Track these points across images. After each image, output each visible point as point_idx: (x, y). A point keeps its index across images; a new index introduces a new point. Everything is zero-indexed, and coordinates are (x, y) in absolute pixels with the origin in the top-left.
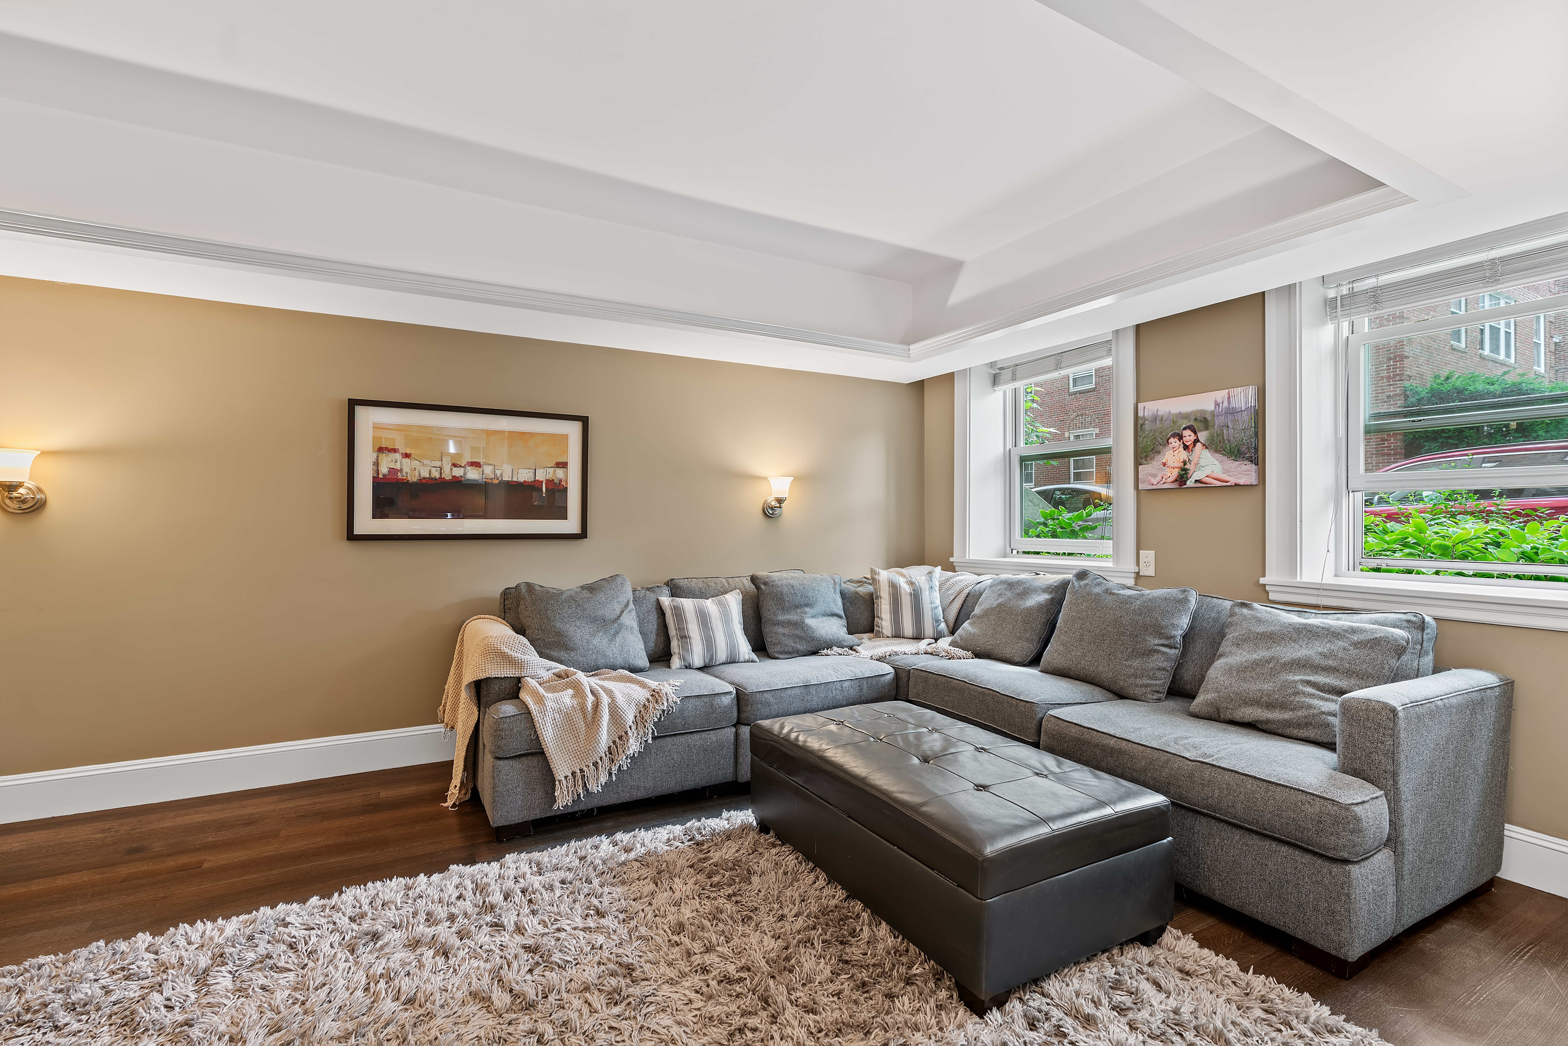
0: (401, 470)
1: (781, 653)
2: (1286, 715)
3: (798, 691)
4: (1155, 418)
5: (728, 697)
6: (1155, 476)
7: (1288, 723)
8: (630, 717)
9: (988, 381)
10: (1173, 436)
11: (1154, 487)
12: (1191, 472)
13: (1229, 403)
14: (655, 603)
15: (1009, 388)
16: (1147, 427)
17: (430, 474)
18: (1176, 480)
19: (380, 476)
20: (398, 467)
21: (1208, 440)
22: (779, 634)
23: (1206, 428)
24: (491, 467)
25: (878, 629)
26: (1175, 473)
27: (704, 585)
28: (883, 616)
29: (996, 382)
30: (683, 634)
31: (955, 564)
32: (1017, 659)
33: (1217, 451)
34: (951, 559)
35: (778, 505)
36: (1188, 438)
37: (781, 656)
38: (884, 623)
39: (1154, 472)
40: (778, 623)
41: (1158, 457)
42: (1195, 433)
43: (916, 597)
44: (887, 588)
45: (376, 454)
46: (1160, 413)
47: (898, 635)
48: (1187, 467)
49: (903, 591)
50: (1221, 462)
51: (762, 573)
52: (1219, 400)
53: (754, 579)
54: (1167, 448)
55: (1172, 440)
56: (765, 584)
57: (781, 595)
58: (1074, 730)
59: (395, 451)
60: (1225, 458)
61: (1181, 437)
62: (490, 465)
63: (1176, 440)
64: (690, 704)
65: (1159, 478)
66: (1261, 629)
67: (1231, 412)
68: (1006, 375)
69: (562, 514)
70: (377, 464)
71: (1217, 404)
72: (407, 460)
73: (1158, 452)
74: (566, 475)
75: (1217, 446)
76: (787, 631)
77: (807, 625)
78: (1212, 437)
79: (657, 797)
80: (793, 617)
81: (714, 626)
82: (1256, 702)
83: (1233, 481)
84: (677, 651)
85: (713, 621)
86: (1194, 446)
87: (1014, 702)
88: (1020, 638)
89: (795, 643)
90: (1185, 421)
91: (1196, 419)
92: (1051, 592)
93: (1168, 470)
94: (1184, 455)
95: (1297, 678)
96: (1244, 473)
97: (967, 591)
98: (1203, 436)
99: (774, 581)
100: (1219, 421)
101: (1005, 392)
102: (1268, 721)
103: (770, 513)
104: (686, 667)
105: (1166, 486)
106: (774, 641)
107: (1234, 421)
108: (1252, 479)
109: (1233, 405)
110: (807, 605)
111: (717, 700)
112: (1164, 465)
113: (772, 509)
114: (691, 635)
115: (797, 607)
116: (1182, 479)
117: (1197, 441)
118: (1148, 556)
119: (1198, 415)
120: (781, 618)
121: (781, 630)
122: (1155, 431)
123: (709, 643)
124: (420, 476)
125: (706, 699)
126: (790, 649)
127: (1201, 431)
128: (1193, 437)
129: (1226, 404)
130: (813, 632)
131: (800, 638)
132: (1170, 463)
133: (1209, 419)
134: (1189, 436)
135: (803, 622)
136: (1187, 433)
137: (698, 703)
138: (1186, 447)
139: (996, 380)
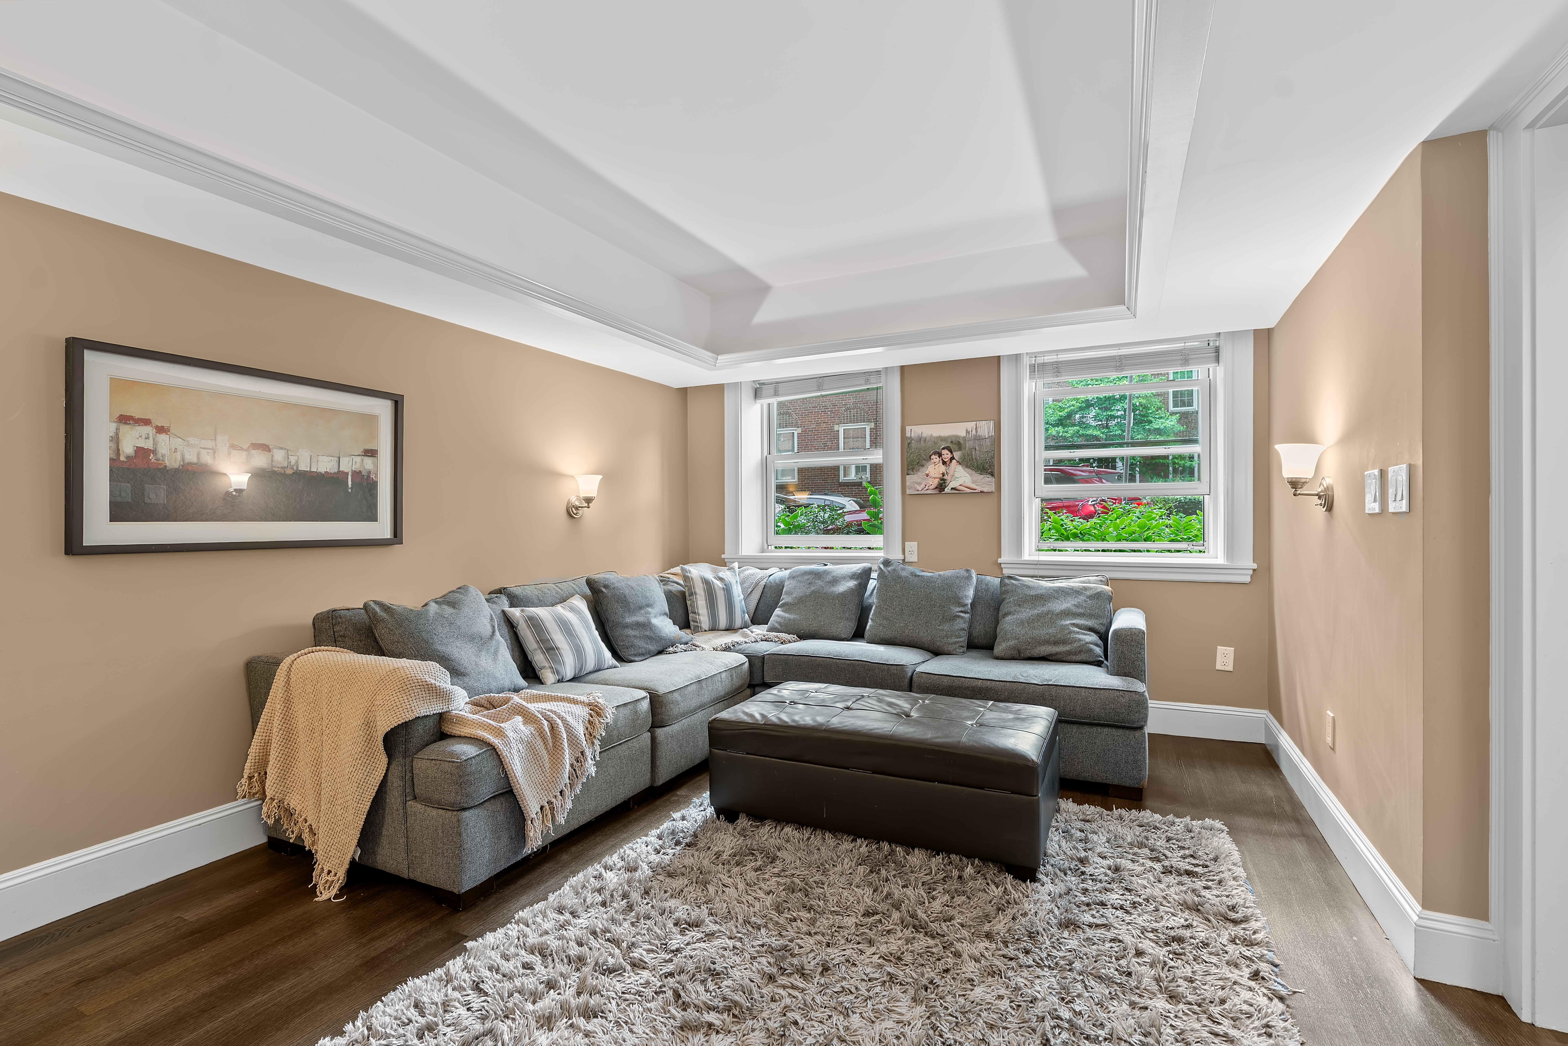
0: (154, 452)
1: (636, 655)
2: (1067, 648)
4: (920, 439)
6: (920, 484)
7: (1070, 653)
9: (752, 394)
10: (935, 453)
11: (919, 493)
12: (948, 482)
13: (976, 431)
14: (502, 614)
15: (765, 402)
16: (914, 444)
17: (198, 458)
18: (936, 488)
19: (122, 458)
20: (149, 445)
21: (961, 458)
23: (960, 449)
24: (283, 452)
25: (696, 624)
26: (936, 482)
27: (539, 592)
28: (700, 612)
29: (757, 396)
30: (549, 646)
31: (726, 560)
32: (843, 636)
33: (967, 467)
34: (723, 556)
35: (586, 505)
36: (946, 456)
37: (636, 659)
38: (701, 618)
39: (919, 481)
40: (627, 626)
41: (922, 469)
42: (951, 453)
43: (728, 590)
44: (701, 585)
45: (113, 426)
46: (924, 435)
47: (714, 629)
48: (946, 477)
49: (716, 586)
50: (971, 475)
51: (598, 575)
52: (970, 429)
53: (590, 583)
54: (930, 463)
55: (933, 457)
56: (606, 587)
57: (625, 597)
58: (945, 680)
59: (146, 422)
60: (974, 472)
61: (940, 455)
62: (282, 448)
63: (937, 457)
64: (621, 714)
65: (923, 486)
66: (1032, 593)
67: (978, 438)
68: (766, 390)
69: (371, 516)
70: (116, 440)
71: (967, 432)
72: (162, 437)
73: (923, 466)
74: (376, 466)
75: (969, 463)
76: (637, 633)
77: (653, 625)
78: (964, 456)
79: (596, 819)
80: (639, 618)
82: (1047, 642)
83: (979, 489)
84: (547, 665)
85: (576, 628)
86: (951, 462)
88: (841, 618)
89: (647, 643)
90: (944, 443)
91: (952, 442)
92: (857, 579)
93: (930, 479)
94: (943, 468)
95: (1068, 622)
96: (984, 483)
97: (762, 583)
98: (957, 455)
99: (613, 584)
100: (969, 445)
101: (762, 406)
102: (1057, 654)
103: (571, 512)
104: (559, 681)
105: (928, 492)
106: (627, 644)
107: (980, 445)
108: (992, 488)
109: (979, 433)
110: (648, 606)
111: (635, 708)
112: (927, 475)
113: (577, 508)
114: (559, 645)
115: (641, 608)
116: (941, 487)
117: (952, 458)
118: (912, 546)
119: (954, 439)
120: (629, 620)
121: (631, 632)
122: (920, 449)
123: (579, 652)
124: (183, 460)
125: (632, 706)
126: (644, 650)
127: (956, 451)
128: (950, 456)
129: (974, 432)
130: (660, 631)
131: (650, 638)
132: (931, 474)
133: (962, 442)
134: (946, 455)
135: (650, 623)
136: (945, 452)
138: (944, 463)
139: (757, 393)
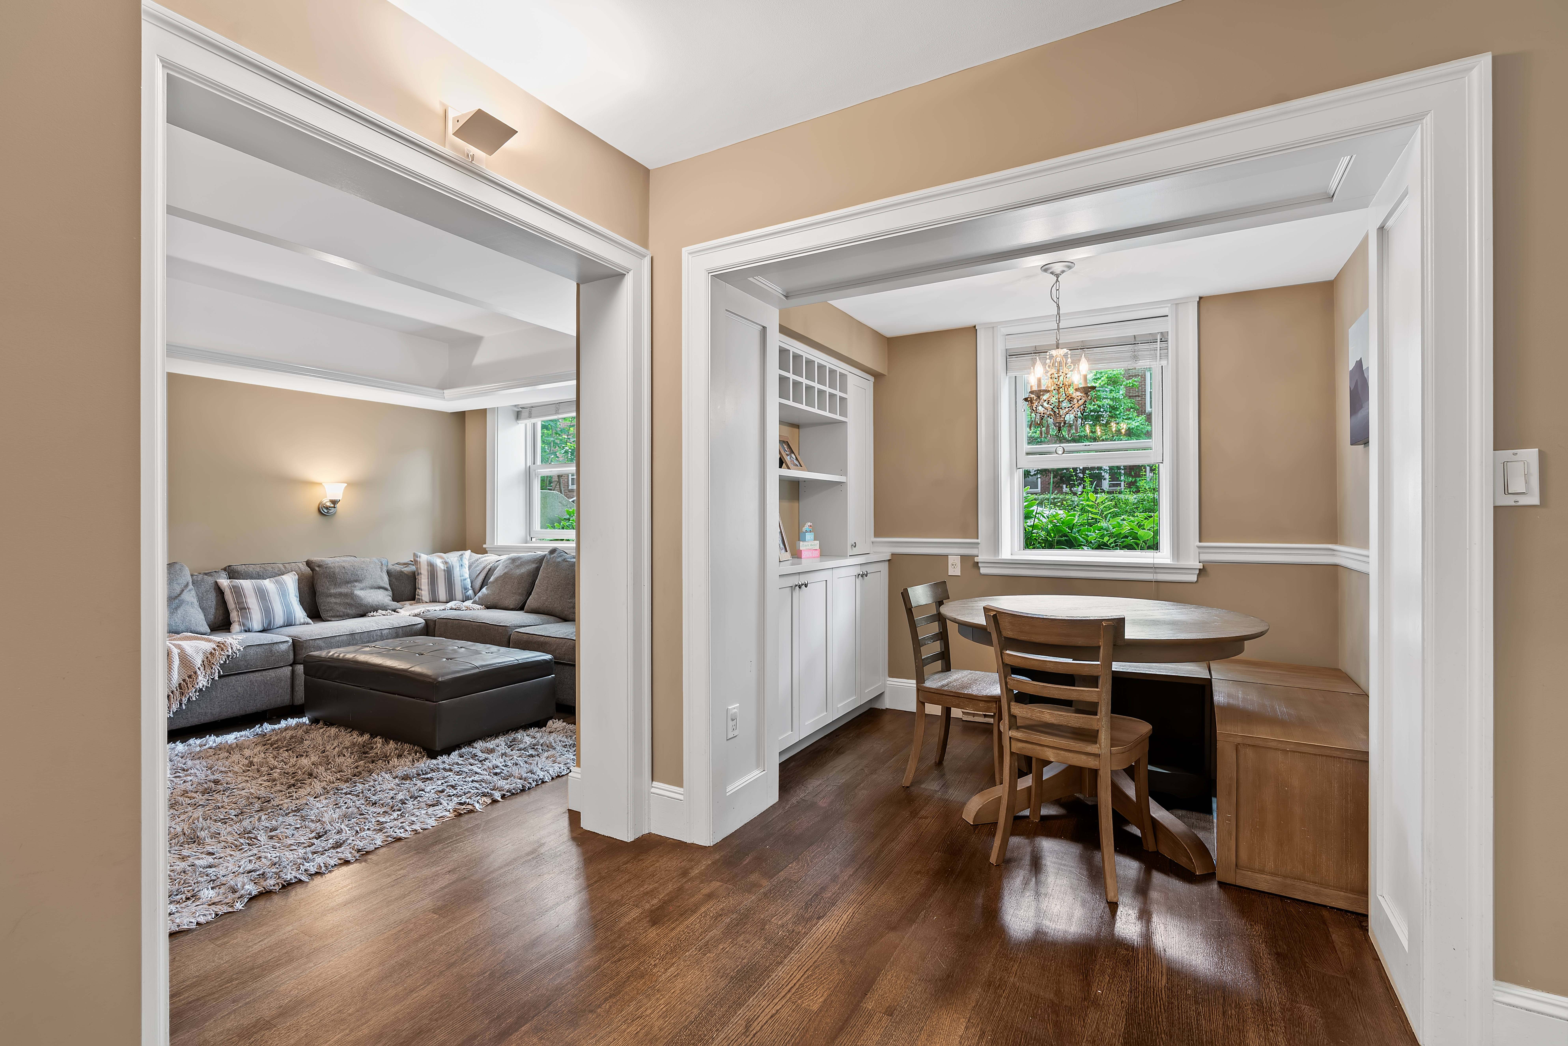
1: (333, 617)
3: (345, 637)
5: (285, 644)
8: (198, 661)
9: (513, 416)
14: (213, 584)
15: (529, 422)
22: (331, 603)
25: (418, 597)
27: (262, 569)
28: (423, 588)
29: (519, 417)
30: (241, 606)
31: (487, 549)
32: (511, 607)
34: (484, 546)
35: (332, 506)
37: (333, 619)
38: (423, 592)
40: (331, 595)
43: (449, 572)
44: (426, 567)
47: (434, 600)
49: (438, 569)
51: (315, 558)
53: (309, 564)
56: (319, 566)
57: (334, 574)
58: (525, 636)
64: (252, 651)
68: (525, 413)
76: (338, 601)
77: (356, 596)
79: (222, 720)
80: (344, 590)
81: (272, 599)
84: (236, 619)
85: (271, 595)
87: (497, 627)
88: (515, 593)
89: (346, 608)
97: (489, 567)
99: (327, 564)
101: (526, 425)
103: (325, 511)
104: (246, 631)
106: (327, 609)
110: (356, 581)
111: (276, 647)
113: (327, 508)
114: (250, 606)
115: (348, 583)
120: (333, 591)
121: (333, 600)
123: (267, 611)
125: (267, 647)
126: (341, 614)
130: (362, 600)
131: (350, 605)
135: (352, 593)
137: (259, 649)
139: (518, 415)
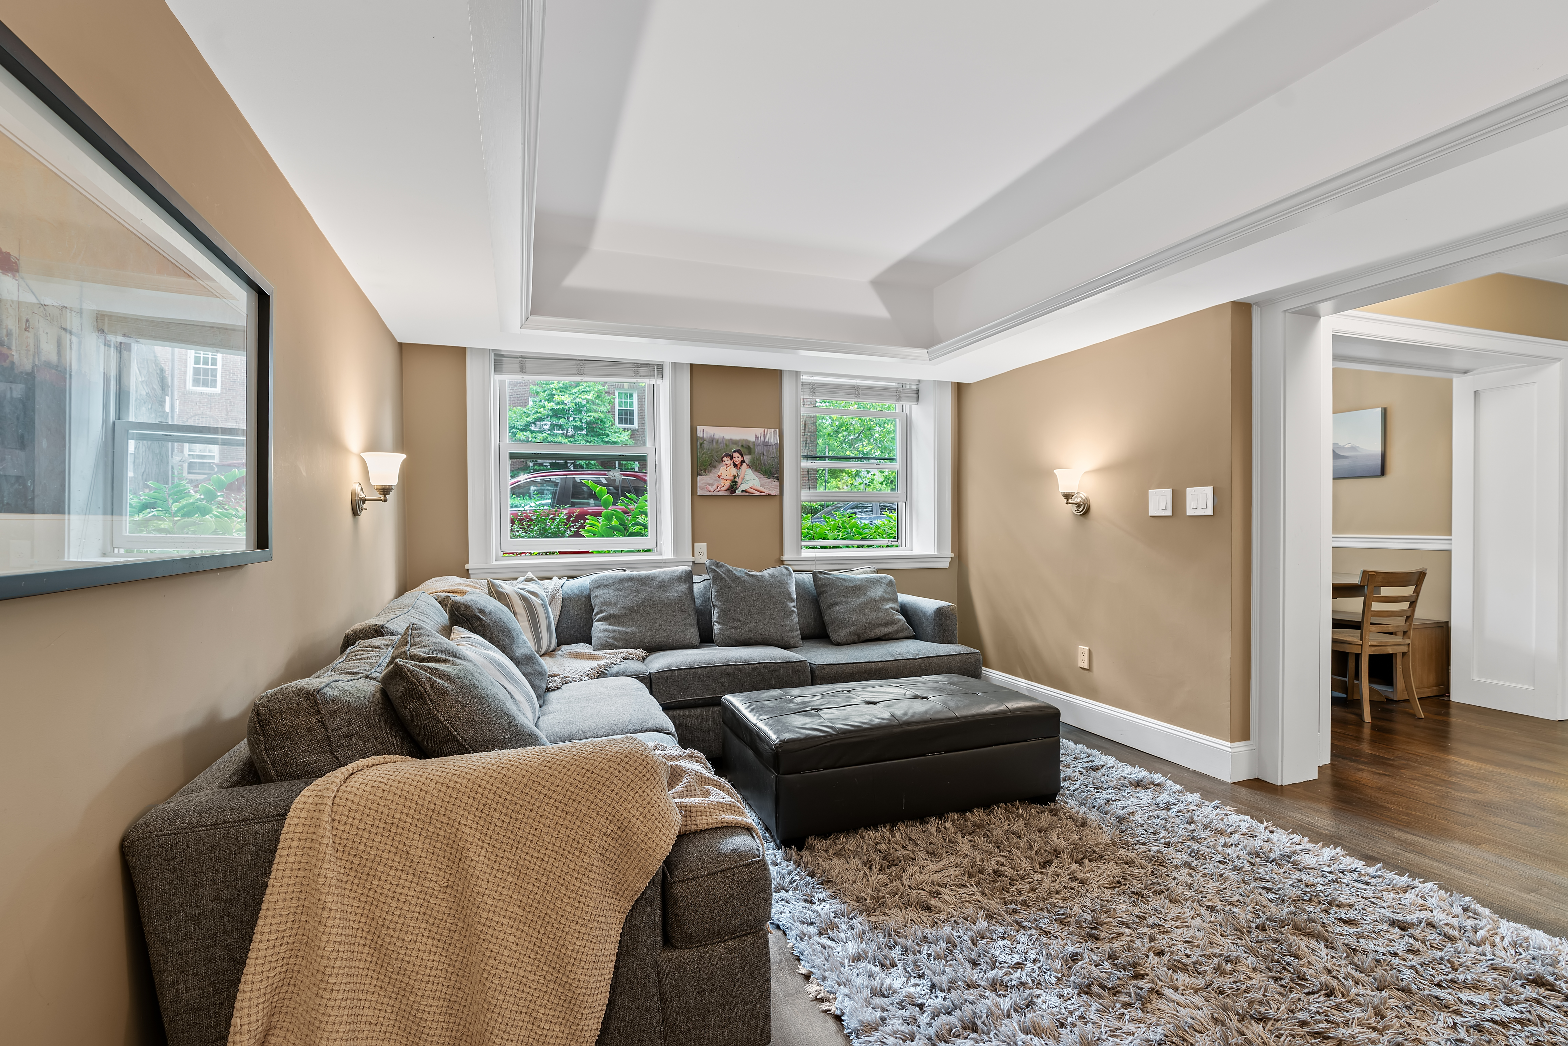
4: (712, 440)
6: (712, 485)
9: (492, 366)
10: (727, 455)
11: (711, 494)
12: (739, 484)
13: (765, 438)
16: (706, 445)
18: (728, 489)
21: (750, 462)
23: (750, 453)
26: (728, 484)
29: (498, 369)
31: (471, 571)
33: (756, 470)
36: (737, 459)
39: (711, 482)
41: (714, 471)
42: (742, 456)
46: (716, 437)
48: (737, 479)
50: (759, 478)
52: (758, 435)
54: (722, 464)
55: (725, 459)
60: (762, 476)
61: (732, 458)
63: (728, 459)
65: (715, 487)
67: (766, 444)
68: (508, 364)
71: (757, 438)
73: (715, 467)
78: (754, 460)
83: (767, 492)
86: (741, 465)
90: (735, 446)
91: (742, 446)
92: (678, 583)
93: (722, 481)
94: (734, 471)
98: (747, 458)
100: (758, 450)
101: (495, 382)
105: (720, 493)
107: (768, 451)
108: (775, 492)
109: (767, 440)
112: (719, 477)
116: (733, 488)
117: (743, 462)
118: (701, 547)
119: (744, 443)
122: (712, 450)
127: (746, 455)
128: (740, 459)
129: (762, 438)
132: (723, 476)
133: (752, 447)
134: (737, 458)
136: (736, 455)
138: (735, 466)
139: (497, 366)
